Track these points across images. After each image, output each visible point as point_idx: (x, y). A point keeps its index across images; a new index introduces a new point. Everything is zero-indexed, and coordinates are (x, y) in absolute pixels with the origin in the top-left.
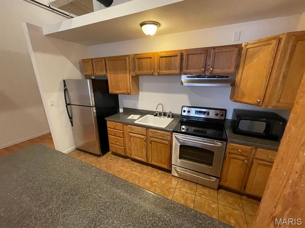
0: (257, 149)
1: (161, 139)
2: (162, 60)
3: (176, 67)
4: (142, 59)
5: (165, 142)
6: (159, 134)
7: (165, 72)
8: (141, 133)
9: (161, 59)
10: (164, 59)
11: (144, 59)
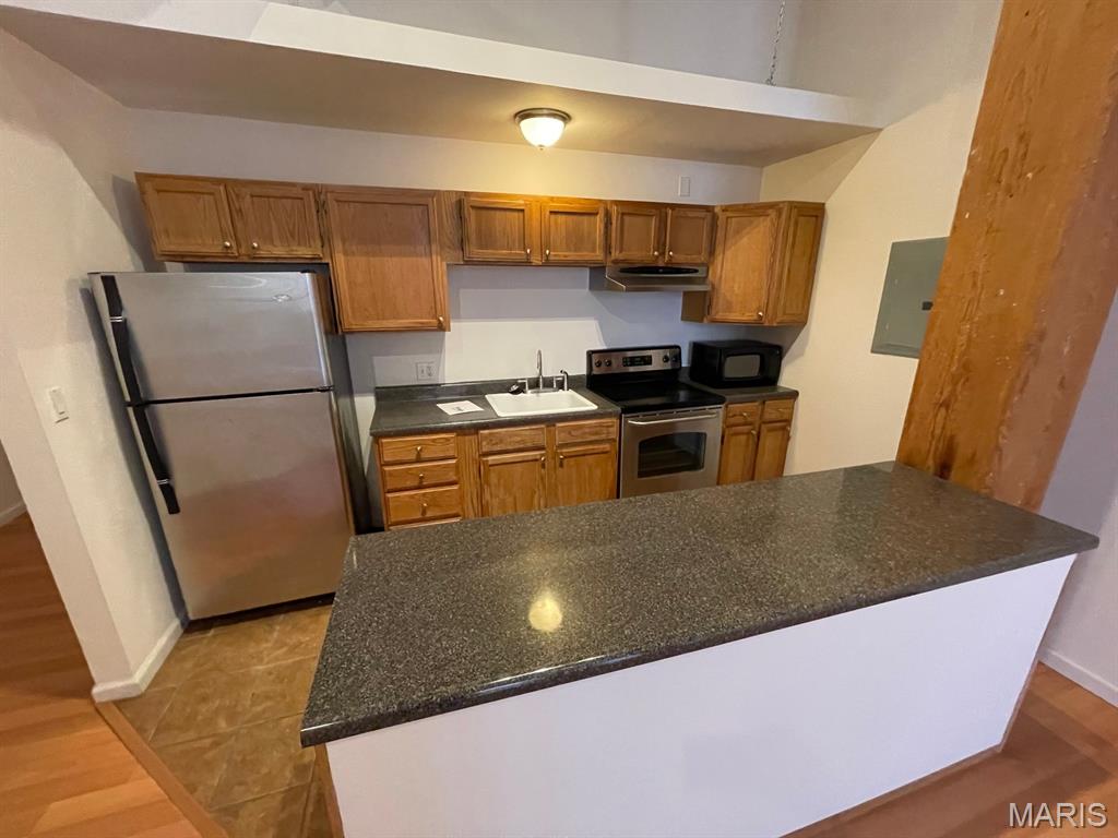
0: (764, 403)
1: (591, 443)
2: (556, 223)
3: (594, 244)
4: (493, 212)
5: (601, 446)
6: (587, 430)
7: (565, 256)
8: (529, 445)
9: (553, 216)
10: (561, 218)
11: (498, 213)
